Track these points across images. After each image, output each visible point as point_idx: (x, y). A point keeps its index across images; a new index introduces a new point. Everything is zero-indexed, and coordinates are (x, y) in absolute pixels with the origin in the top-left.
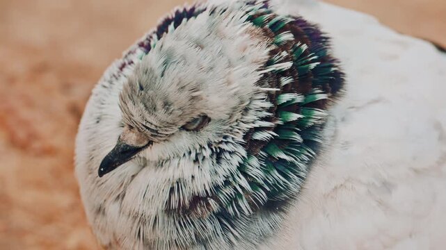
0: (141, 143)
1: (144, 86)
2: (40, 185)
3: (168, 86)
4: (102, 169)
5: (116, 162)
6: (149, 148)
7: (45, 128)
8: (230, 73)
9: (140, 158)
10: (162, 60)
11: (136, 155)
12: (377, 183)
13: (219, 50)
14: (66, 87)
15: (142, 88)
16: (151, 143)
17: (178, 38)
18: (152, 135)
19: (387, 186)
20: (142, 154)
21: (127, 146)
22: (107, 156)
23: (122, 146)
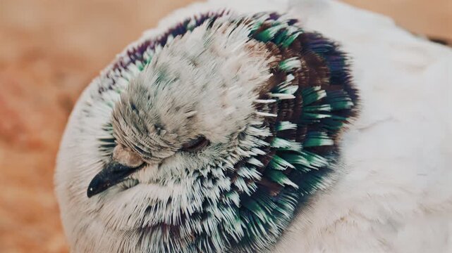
0: (135, 163)
1: (136, 106)
2: (23, 181)
3: (161, 106)
4: (91, 189)
5: (107, 182)
6: (143, 169)
7: (33, 120)
8: (224, 94)
9: (133, 180)
10: (156, 77)
11: (130, 177)
12: (382, 221)
13: (213, 67)
14: (59, 77)
15: (134, 107)
16: (144, 164)
17: (172, 53)
18: (145, 158)
19: (393, 225)
20: (135, 176)
21: (120, 165)
22: (98, 175)
23: (114, 165)
